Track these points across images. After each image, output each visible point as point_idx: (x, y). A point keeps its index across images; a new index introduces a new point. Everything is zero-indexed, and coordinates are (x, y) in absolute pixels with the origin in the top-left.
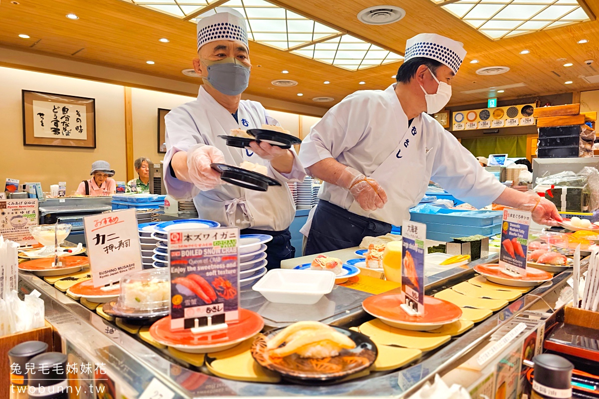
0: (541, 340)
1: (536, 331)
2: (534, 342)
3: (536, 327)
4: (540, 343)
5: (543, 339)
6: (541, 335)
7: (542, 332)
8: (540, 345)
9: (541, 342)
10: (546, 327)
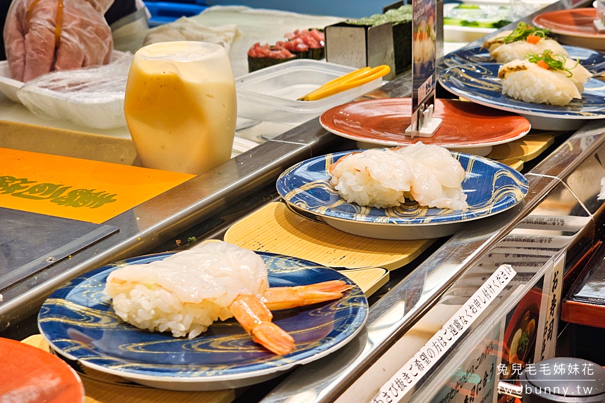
0: (554, 301)
1: (540, 283)
2: (535, 315)
3: (540, 272)
4: (552, 309)
5: (558, 298)
6: (554, 287)
7: (555, 281)
8: (552, 314)
9: (554, 305)
10: (568, 262)
